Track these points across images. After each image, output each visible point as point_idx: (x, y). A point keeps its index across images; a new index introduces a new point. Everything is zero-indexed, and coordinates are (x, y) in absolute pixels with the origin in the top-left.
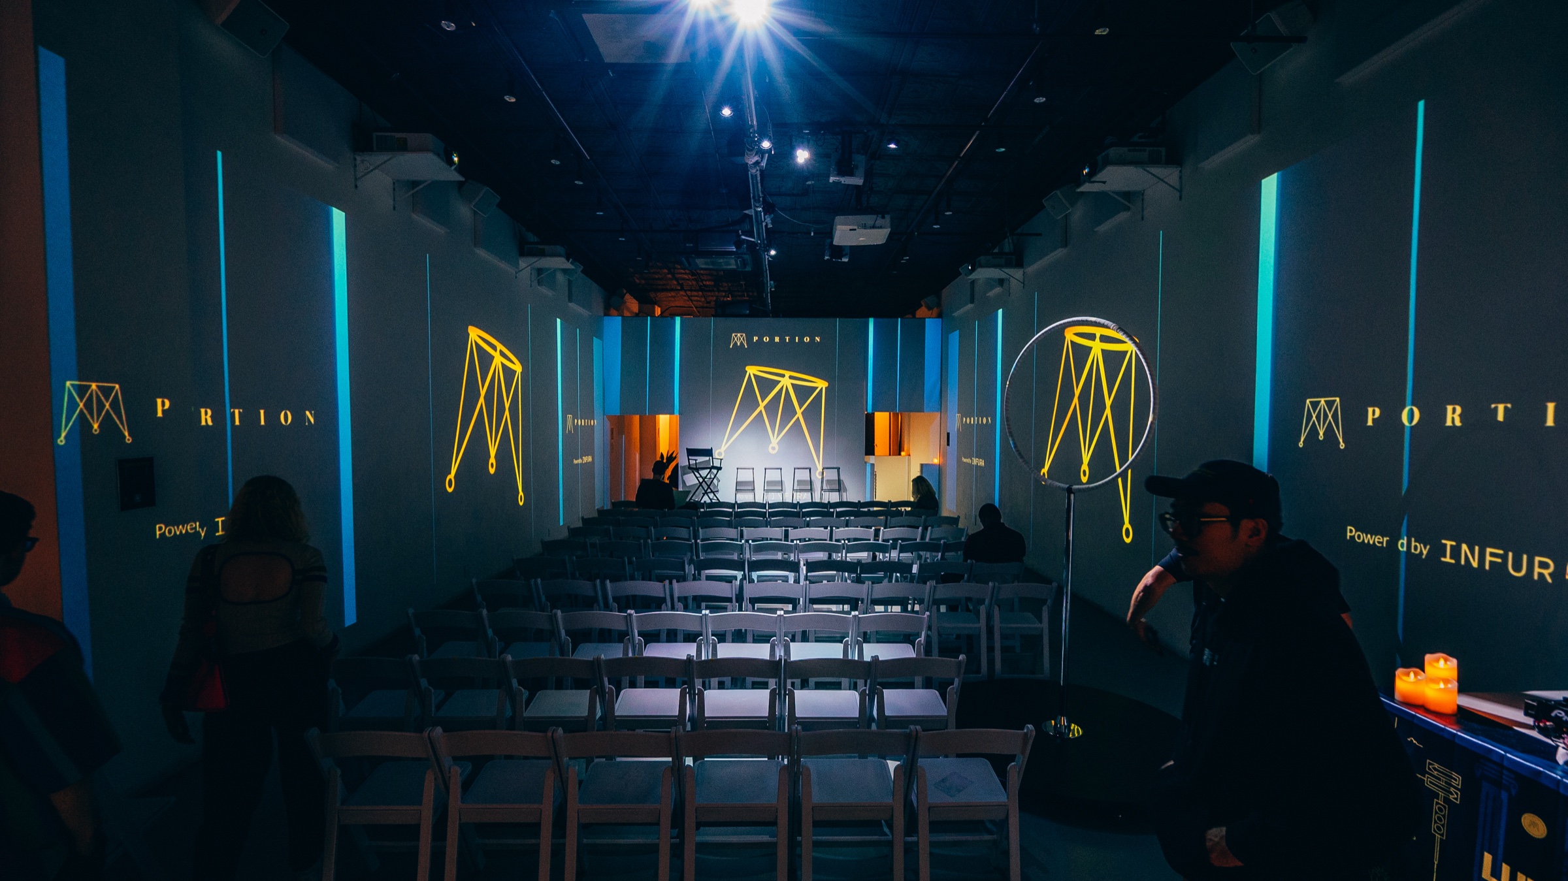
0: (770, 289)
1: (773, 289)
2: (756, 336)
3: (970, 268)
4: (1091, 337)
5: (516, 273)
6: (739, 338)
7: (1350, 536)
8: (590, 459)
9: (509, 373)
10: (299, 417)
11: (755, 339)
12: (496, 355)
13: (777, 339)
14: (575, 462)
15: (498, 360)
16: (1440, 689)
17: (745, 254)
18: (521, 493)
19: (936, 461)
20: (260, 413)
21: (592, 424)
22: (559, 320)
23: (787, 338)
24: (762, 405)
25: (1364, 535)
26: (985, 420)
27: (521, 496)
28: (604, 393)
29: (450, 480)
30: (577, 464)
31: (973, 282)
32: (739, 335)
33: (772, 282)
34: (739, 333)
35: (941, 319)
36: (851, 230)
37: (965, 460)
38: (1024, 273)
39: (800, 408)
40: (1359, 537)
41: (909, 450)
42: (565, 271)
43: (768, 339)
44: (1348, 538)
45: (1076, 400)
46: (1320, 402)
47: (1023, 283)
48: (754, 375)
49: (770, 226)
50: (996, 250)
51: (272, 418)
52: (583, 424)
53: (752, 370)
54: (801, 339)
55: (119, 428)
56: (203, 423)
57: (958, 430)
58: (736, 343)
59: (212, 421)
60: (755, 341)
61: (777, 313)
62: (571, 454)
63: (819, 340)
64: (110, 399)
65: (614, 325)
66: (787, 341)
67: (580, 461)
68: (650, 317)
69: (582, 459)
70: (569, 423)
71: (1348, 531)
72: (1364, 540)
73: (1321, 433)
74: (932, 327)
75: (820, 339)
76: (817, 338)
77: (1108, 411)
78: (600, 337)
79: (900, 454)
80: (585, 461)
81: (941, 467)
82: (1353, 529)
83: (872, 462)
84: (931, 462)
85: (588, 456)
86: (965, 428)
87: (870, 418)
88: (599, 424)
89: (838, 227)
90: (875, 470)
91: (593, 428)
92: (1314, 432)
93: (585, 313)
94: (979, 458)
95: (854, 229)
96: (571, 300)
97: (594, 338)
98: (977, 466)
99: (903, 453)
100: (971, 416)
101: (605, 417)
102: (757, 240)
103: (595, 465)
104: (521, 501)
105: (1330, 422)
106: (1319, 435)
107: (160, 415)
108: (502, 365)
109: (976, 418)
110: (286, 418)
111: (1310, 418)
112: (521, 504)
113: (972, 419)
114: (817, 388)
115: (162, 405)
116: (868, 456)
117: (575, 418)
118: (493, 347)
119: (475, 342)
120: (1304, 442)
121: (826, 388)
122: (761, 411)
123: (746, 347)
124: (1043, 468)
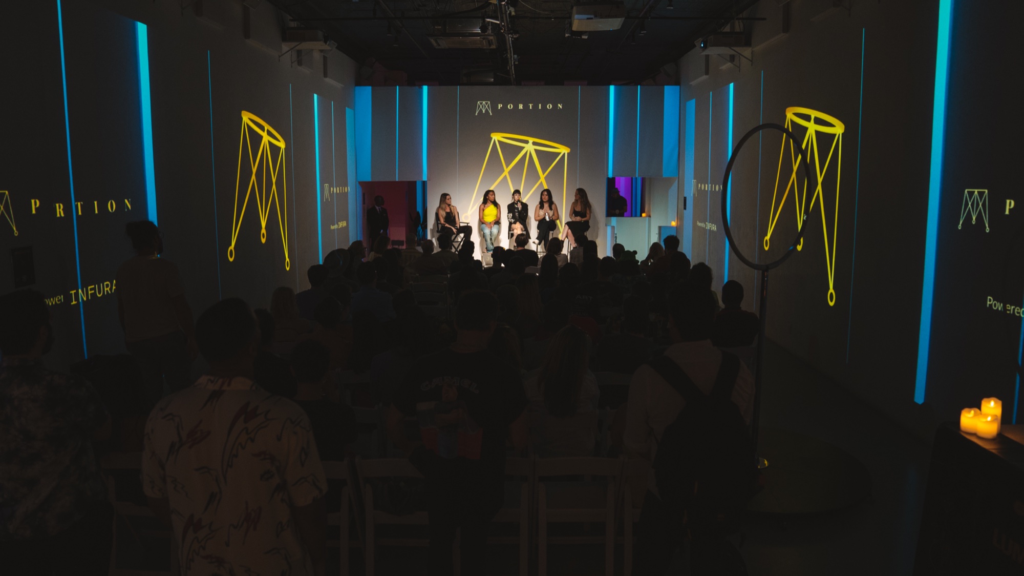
0: (514, 63)
1: (517, 63)
2: (500, 103)
3: (702, 45)
4: (807, 118)
5: (280, 57)
6: (484, 106)
7: (989, 304)
8: (343, 224)
9: (275, 149)
10: (121, 205)
11: (500, 106)
12: (264, 135)
13: (521, 107)
14: (332, 227)
15: (266, 138)
16: (987, 422)
17: (489, 35)
18: (287, 259)
19: (674, 224)
20: (94, 204)
21: (346, 191)
22: (315, 96)
23: (531, 105)
24: (507, 170)
25: (999, 304)
26: (717, 187)
27: (288, 262)
28: (356, 159)
29: (231, 251)
30: (334, 230)
31: (706, 57)
32: (484, 102)
33: (516, 56)
34: (484, 101)
35: (678, 87)
36: (588, 19)
37: (699, 224)
38: (752, 51)
39: (543, 174)
40: (995, 304)
41: (649, 211)
42: (321, 51)
43: (512, 105)
44: (988, 306)
45: (794, 175)
46: (974, 192)
47: (751, 61)
48: (499, 141)
49: (513, 13)
50: (727, 29)
51: (103, 207)
52: (338, 192)
53: (496, 137)
54: (544, 107)
55: (10, 225)
56: (58, 215)
57: (694, 195)
58: (481, 111)
59: (64, 213)
60: (499, 108)
61: (519, 82)
62: (328, 220)
63: (561, 107)
64: (3, 203)
65: (365, 95)
66: (531, 108)
67: (336, 227)
68: (399, 86)
69: (338, 224)
70: (326, 193)
71: (988, 300)
72: (998, 307)
73: (974, 218)
74: (670, 93)
75: (563, 107)
77: (819, 188)
78: (352, 107)
79: (641, 216)
80: (341, 226)
81: (678, 228)
82: (991, 298)
83: (612, 225)
84: (669, 225)
85: (343, 221)
86: (700, 194)
87: (611, 183)
88: (351, 189)
89: (576, 16)
90: (615, 233)
91: (346, 194)
92: (969, 217)
93: (338, 85)
94: (711, 222)
95: (592, 19)
96: (325, 75)
97: (347, 108)
98: (710, 230)
99: (644, 215)
100: (706, 182)
101: (357, 183)
102: (501, 23)
103: (350, 229)
104: (288, 267)
105: (980, 209)
106: (972, 219)
107: (34, 212)
108: (270, 142)
109: (710, 185)
110: (112, 206)
111: (967, 204)
112: (288, 269)
113: (706, 185)
114: (559, 154)
115: (35, 204)
116: (609, 218)
117: (331, 185)
118: (262, 128)
119: (247, 124)
120: (962, 225)
121: (568, 154)
122: (506, 176)
123: (491, 114)
124: (766, 235)
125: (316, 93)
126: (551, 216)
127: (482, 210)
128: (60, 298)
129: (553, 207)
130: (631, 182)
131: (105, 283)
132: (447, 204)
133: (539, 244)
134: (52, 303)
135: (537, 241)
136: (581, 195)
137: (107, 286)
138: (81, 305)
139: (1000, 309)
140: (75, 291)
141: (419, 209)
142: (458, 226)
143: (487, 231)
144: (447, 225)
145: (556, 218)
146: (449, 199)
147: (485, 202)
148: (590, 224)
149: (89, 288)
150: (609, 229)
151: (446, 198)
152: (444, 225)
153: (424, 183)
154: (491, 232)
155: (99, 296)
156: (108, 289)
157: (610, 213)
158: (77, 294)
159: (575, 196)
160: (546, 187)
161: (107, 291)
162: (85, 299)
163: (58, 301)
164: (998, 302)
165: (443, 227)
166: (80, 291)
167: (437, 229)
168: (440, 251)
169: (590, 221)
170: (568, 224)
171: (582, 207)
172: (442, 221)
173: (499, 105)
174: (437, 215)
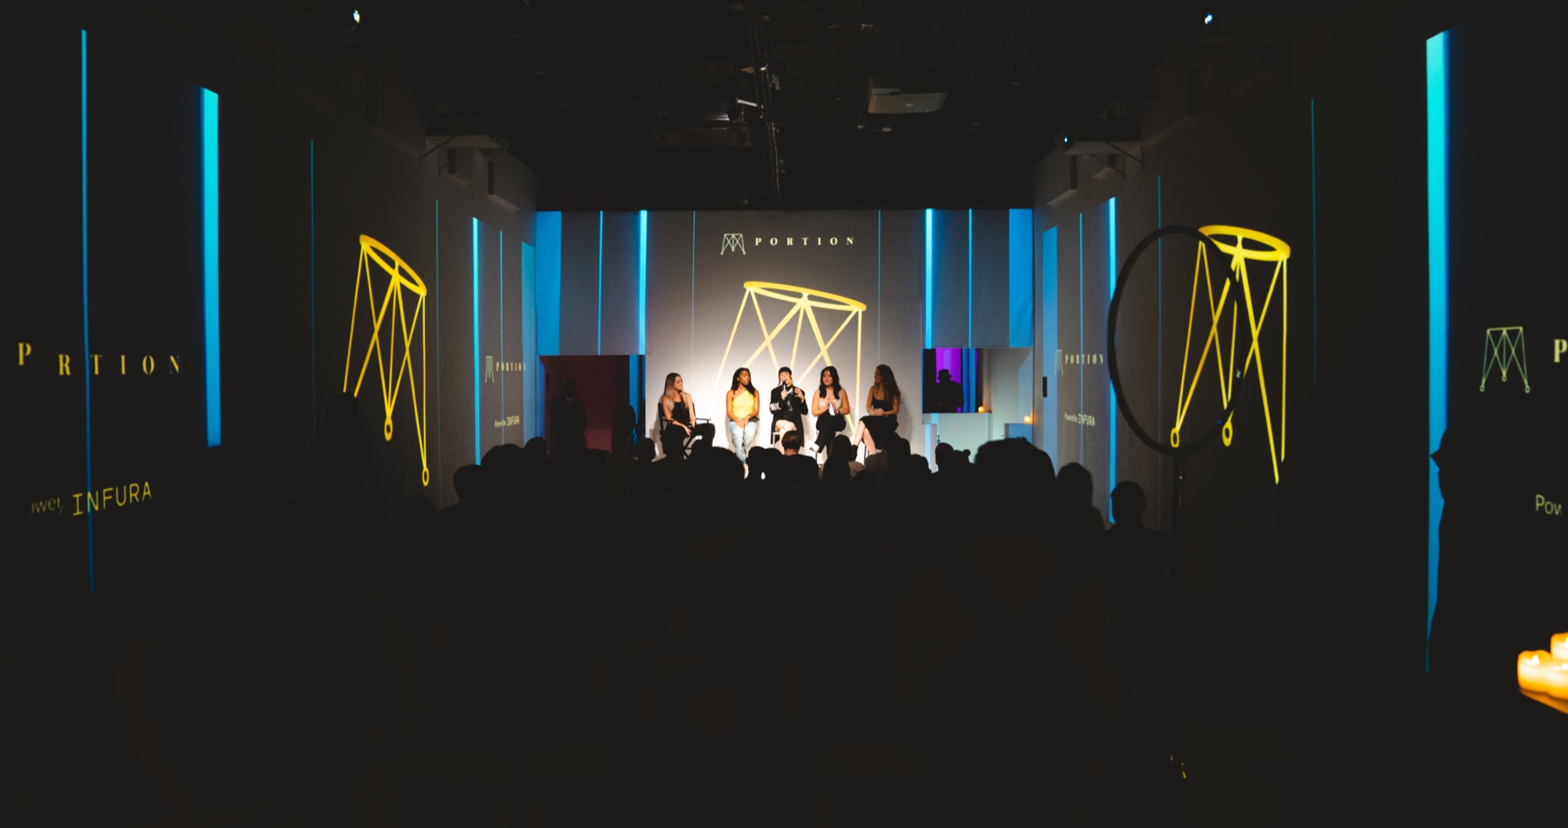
0: (779, 171)
1: (783, 171)
2: (758, 237)
3: (1066, 140)
4: (1231, 240)
5: (421, 158)
6: (733, 241)
7: (1540, 507)
8: (515, 420)
9: (410, 297)
10: (163, 365)
11: (758, 241)
12: (394, 273)
13: (790, 242)
14: (497, 424)
15: (397, 280)
17: (742, 126)
18: (425, 469)
19: (1028, 420)
21: (520, 369)
22: (475, 221)
23: (805, 239)
24: (769, 338)
25: (1555, 505)
26: (1095, 358)
27: (426, 473)
28: (536, 324)
30: (500, 428)
31: (1074, 158)
32: (733, 235)
33: (782, 161)
34: (733, 233)
35: (1029, 211)
36: (891, 94)
37: (1068, 418)
38: (1143, 147)
39: (826, 343)
40: (1549, 509)
41: (989, 402)
42: (486, 152)
43: (776, 241)
44: (1537, 509)
45: (1214, 330)
47: (1142, 162)
48: (756, 295)
49: (777, 86)
50: (1103, 117)
51: (134, 365)
52: (507, 369)
53: (753, 288)
54: (826, 241)
57: (1059, 373)
58: (729, 247)
59: (71, 370)
60: (757, 244)
61: (789, 203)
62: (489, 416)
63: (851, 242)
65: (551, 224)
66: (805, 243)
67: (502, 423)
68: (603, 211)
69: (506, 420)
70: (489, 370)
71: (1537, 500)
72: (1554, 512)
73: (1504, 373)
74: (1019, 220)
75: (854, 241)
76: (849, 239)
77: (1255, 345)
78: (532, 242)
79: (977, 411)
80: (511, 424)
81: (1035, 428)
82: (1542, 497)
83: (933, 423)
84: (1020, 422)
85: (514, 416)
86: (1070, 371)
87: (929, 357)
88: (528, 368)
89: (874, 91)
90: (938, 434)
91: (520, 374)
92: (1496, 372)
93: (511, 207)
94: (1088, 412)
95: (897, 93)
96: (491, 191)
97: (523, 243)
98: (1085, 425)
99: (981, 409)
100: (1076, 352)
101: (538, 358)
102: (759, 106)
103: (525, 429)
104: (426, 480)
105: (1513, 357)
106: (1501, 374)
107: (21, 362)
108: (403, 287)
109: (1083, 356)
110: (149, 365)
111: (1491, 352)
112: (426, 484)
113: (1078, 356)
114: (849, 313)
115: (24, 350)
116: (927, 415)
117: (496, 359)
118: (392, 264)
119: (368, 256)
120: (1485, 385)
121: (863, 313)
122: (767, 348)
123: (744, 253)
124: (1174, 426)
125: (476, 217)
126: (837, 408)
127: (730, 400)
128: (55, 502)
129: (841, 394)
130: (958, 355)
131: (131, 486)
132: (676, 390)
133: (820, 451)
134: (41, 509)
135: (816, 447)
136: (885, 377)
137: (134, 490)
138: (90, 518)
139: (1557, 513)
140: (81, 495)
141: (633, 402)
142: (693, 425)
143: (738, 431)
144: (676, 423)
145: (845, 411)
146: (679, 382)
147: (735, 386)
148: (898, 421)
149: (105, 491)
150: (928, 429)
151: (674, 380)
152: (672, 421)
153: (641, 359)
154: (744, 432)
155: (120, 504)
156: (135, 495)
157: (929, 407)
158: (83, 499)
159: (875, 377)
160: (829, 364)
161: (134, 498)
162: (97, 508)
163: (52, 506)
164: (1553, 502)
165: (670, 424)
166: (89, 495)
167: (660, 429)
168: (665, 458)
169: (898, 416)
170: (864, 419)
171: (885, 395)
172: (669, 416)
173: (757, 239)
174: (661, 407)
